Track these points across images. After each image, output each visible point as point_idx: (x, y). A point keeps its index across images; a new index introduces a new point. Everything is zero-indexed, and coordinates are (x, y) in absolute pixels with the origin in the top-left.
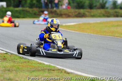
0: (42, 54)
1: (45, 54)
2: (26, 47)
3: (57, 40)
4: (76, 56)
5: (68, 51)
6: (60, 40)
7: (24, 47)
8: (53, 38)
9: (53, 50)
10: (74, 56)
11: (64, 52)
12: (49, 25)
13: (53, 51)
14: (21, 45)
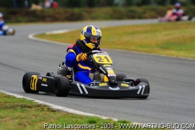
0: (82, 92)
1: (87, 93)
2: (45, 80)
3: (104, 65)
4: (142, 94)
5: (127, 86)
6: (110, 66)
7: (41, 78)
8: (97, 60)
9: (101, 85)
10: (138, 93)
11: (121, 87)
12: (83, 38)
13: (102, 87)
14: (33, 76)
